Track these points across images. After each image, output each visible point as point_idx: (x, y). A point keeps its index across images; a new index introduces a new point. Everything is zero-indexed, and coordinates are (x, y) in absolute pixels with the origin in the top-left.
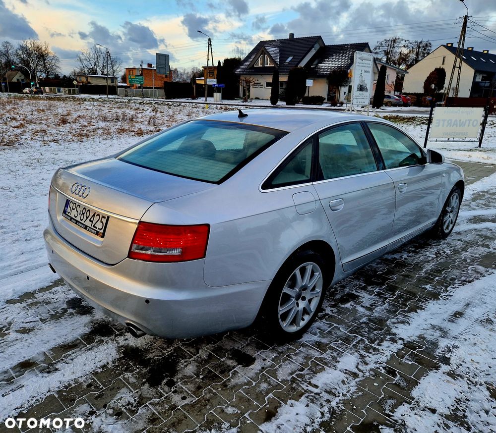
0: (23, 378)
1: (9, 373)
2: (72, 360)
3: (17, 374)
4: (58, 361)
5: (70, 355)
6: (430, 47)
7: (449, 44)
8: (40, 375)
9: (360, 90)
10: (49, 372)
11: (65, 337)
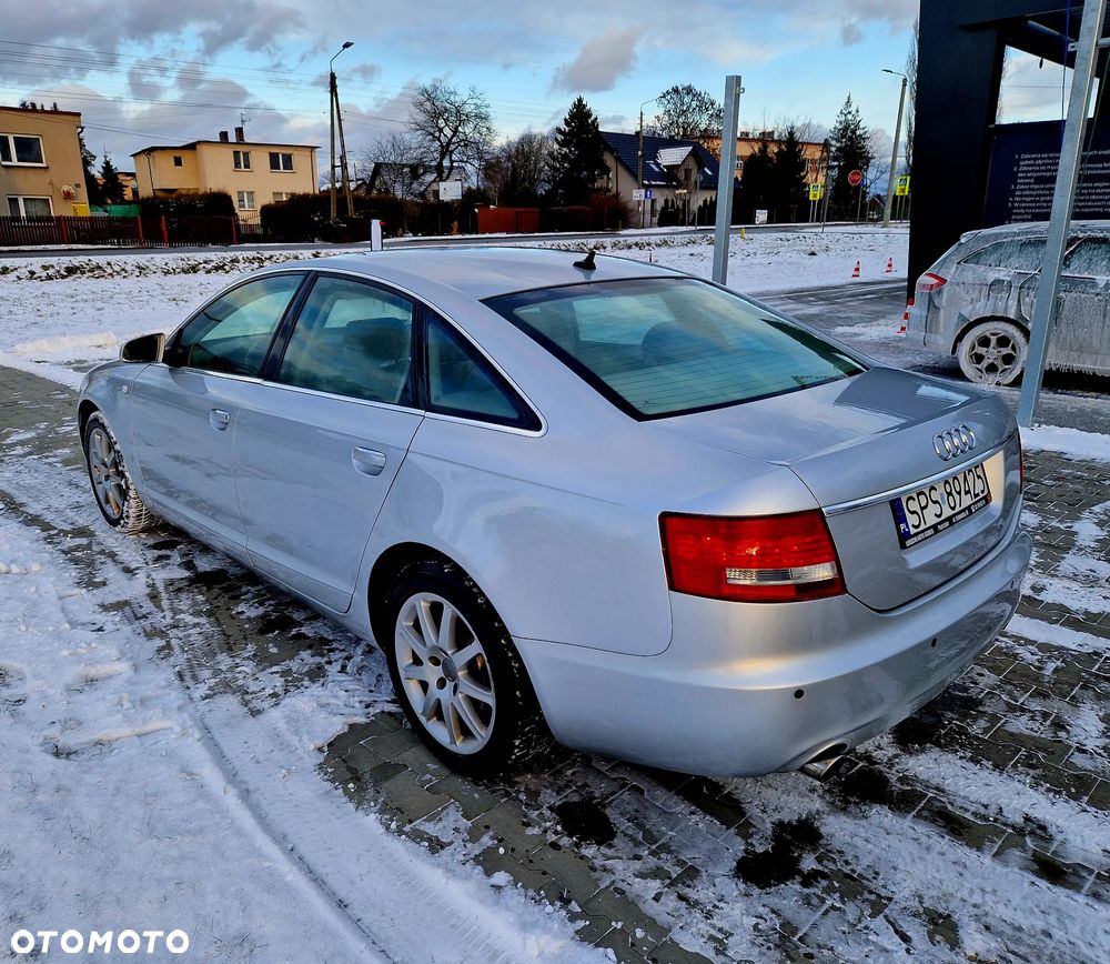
0: (1086, 860)
1: (1095, 888)
2: (986, 807)
3: (1084, 874)
4: (1004, 824)
5: (973, 813)
8: (1059, 837)
10: (1043, 828)
11: (924, 839)
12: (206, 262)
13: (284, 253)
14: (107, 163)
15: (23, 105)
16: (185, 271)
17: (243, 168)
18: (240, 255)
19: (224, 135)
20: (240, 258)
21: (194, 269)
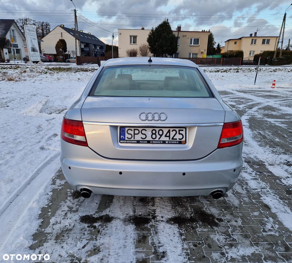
6: (49, 26)
7: (62, 25)
9: (33, 51)
10: (163, 257)
12: (222, 69)
13: (246, 68)
14: (219, 44)
15: (202, 31)
16: (215, 72)
17: (253, 44)
18: (232, 68)
19: (251, 35)
20: (232, 69)
21: (218, 71)
